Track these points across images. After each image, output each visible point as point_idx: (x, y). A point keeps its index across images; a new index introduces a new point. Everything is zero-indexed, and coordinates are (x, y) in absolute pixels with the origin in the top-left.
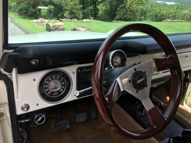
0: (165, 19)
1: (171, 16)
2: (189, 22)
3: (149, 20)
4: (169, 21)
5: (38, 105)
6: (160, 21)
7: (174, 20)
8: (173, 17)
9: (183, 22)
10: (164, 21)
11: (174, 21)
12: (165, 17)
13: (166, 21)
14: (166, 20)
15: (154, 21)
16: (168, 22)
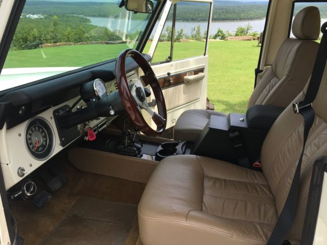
0: (41, 44)
1: (49, 37)
2: (80, 44)
3: (15, 48)
4: (49, 46)
5: (31, 165)
6: (36, 48)
7: (58, 44)
8: (53, 38)
9: (71, 44)
10: (42, 47)
11: (57, 46)
12: (40, 40)
13: (45, 47)
14: (45, 44)
15: (23, 49)
16: (49, 48)
